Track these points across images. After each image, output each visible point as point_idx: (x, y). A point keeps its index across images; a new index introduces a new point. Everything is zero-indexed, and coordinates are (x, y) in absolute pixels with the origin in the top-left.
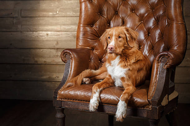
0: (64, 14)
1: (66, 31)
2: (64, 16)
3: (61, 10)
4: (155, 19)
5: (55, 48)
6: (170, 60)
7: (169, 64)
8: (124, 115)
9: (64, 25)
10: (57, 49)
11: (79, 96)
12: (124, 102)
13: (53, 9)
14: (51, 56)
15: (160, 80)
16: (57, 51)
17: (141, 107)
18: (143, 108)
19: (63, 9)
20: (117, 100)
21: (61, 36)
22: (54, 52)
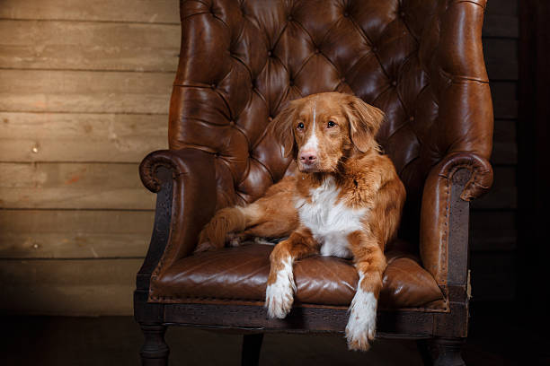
0: (56, 60)
1: (61, 112)
2: (57, 67)
3: (48, 50)
4: (384, 71)
5: (29, 161)
6: (478, 177)
7: (477, 188)
8: (370, 331)
9: (58, 93)
10: (36, 163)
11: (225, 285)
12: (371, 295)
13: (26, 46)
14: (18, 185)
15: (455, 232)
16: (35, 171)
17: (418, 307)
18: (422, 310)
19: (53, 46)
20: (347, 290)
21: (46, 126)
22: (24, 171)
